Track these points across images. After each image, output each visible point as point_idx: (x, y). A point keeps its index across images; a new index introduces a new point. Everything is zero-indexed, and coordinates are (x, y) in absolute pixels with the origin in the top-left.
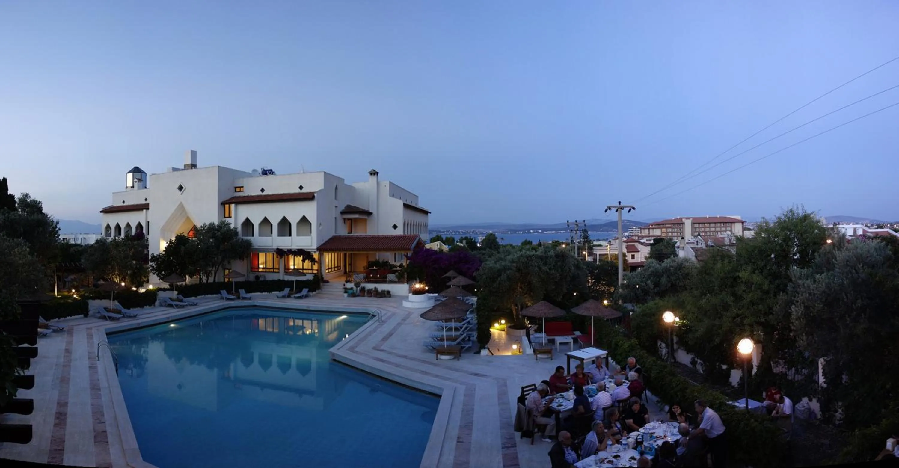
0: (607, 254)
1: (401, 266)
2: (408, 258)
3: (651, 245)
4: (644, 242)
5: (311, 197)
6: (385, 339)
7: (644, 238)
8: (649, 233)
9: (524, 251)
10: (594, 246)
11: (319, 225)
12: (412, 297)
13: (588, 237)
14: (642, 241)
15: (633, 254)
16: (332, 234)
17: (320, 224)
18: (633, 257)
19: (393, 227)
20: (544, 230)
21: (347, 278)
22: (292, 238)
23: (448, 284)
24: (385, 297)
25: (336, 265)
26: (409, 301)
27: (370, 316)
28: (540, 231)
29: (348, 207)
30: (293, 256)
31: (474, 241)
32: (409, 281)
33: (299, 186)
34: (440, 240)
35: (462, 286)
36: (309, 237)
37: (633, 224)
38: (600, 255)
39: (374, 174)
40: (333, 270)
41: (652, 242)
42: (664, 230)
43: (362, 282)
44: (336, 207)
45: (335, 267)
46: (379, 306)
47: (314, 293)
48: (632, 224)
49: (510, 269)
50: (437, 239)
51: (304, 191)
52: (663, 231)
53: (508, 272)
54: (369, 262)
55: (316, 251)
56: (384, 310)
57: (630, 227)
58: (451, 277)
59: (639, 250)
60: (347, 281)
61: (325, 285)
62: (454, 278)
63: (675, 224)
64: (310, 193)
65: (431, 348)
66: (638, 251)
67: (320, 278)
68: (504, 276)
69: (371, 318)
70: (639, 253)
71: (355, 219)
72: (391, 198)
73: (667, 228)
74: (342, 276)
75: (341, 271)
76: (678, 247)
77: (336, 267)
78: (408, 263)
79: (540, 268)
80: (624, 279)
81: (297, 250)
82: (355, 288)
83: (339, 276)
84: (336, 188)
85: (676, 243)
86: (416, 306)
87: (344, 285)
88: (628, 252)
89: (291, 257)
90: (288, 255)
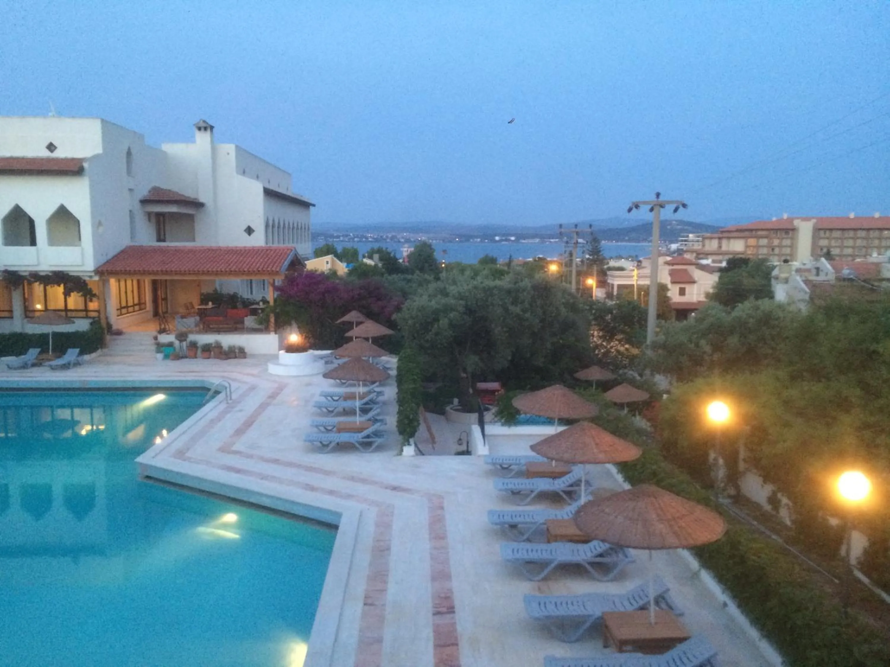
0: (633, 285)
1: (265, 301)
2: (276, 288)
3: (721, 270)
4: (708, 265)
5: (76, 169)
6: (239, 432)
7: (709, 256)
8: (720, 247)
9: (479, 278)
10: (610, 269)
11: (97, 224)
12: (285, 357)
13: (600, 251)
14: (704, 262)
15: (683, 286)
16: (125, 242)
17: (100, 224)
18: (682, 292)
19: (245, 231)
20: (520, 237)
21: (160, 325)
22: (38, 250)
23: (349, 334)
24: (236, 357)
25: (136, 301)
26: (278, 364)
27: (211, 393)
28: (513, 238)
29: (156, 190)
30: (42, 286)
31: (395, 256)
32: (279, 328)
33: (46, 144)
34: (331, 254)
35: (372, 338)
36: (77, 249)
37: (690, 228)
38: (619, 286)
39: (205, 129)
40: (131, 309)
41: (724, 264)
42: (752, 242)
43: (191, 332)
44: (131, 190)
45: (134, 305)
46: (226, 374)
47: (94, 355)
48: (686, 227)
49: (452, 310)
50: (327, 250)
51: (59, 154)
52: (749, 244)
53: (452, 315)
54: (202, 294)
55: (93, 274)
56: (234, 380)
57: (682, 234)
58: (353, 323)
59: (696, 279)
60: (162, 331)
61: (115, 340)
62: (359, 324)
63: (776, 230)
64: (73, 160)
65: (319, 444)
66: (694, 282)
67: (104, 325)
68: (444, 322)
69: (213, 397)
70: (695, 286)
71: (172, 215)
72: (240, 177)
73: (759, 237)
74: (148, 321)
75: (147, 312)
76: (777, 278)
77: (136, 305)
78: (275, 296)
79: (506, 310)
80: (657, 334)
81: (50, 274)
82: (177, 343)
83: (145, 321)
84: (129, 153)
85: (774, 267)
86: (293, 372)
87: (156, 338)
88: (673, 282)
89: (38, 288)
90: (30, 283)
